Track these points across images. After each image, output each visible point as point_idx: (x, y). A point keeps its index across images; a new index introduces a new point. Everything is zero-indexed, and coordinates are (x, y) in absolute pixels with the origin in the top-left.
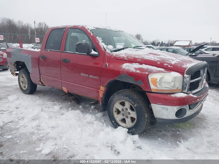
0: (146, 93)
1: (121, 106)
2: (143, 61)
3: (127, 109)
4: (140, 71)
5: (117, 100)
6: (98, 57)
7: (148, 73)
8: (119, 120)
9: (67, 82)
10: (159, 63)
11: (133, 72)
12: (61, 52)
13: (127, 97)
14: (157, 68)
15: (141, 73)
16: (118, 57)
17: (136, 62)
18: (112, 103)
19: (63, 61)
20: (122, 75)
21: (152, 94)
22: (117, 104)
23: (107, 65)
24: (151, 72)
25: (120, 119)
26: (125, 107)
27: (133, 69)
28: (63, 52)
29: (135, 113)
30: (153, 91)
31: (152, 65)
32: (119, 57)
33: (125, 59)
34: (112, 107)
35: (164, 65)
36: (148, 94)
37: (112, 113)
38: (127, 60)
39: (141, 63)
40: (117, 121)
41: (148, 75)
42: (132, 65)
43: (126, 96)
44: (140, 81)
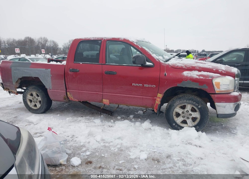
0: (211, 95)
1: (181, 110)
2: (201, 69)
3: (188, 111)
4: (203, 77)
5: (178, 105)
6: (153, 67)
7: (211, 78)
8: (179, 122)
9: (111, 94)
10: (215, 70)
11: (197, 79)
12: (102, 64)
13: (191, 100)
14: (214, 74)
15: (205, 79)
16: (175, 66)
17: (195, 70)
18: (173, 107)
19: (105, 74)
20: (185, 81)
21: (216, 95)
22: (178, 108)
23: (166, 74)
24: (213, 77)
25: (181, 121)
26: (186, 110)
27: (196, 76)
28: (103, 64)
29: (198, 113)
30: (217, 92)
31: (210, 72)
32: (177, 67)
33: (184, 68)
34: (173, 111)
35: (219, 71)
36: (212, 96)
37: (172, 117)
38: (186, 68)
39: (200, 71)
40: (178, 123)
41: (212, 80)
42: (193, 73)
43: (189, 100)
44: (205, 85)
